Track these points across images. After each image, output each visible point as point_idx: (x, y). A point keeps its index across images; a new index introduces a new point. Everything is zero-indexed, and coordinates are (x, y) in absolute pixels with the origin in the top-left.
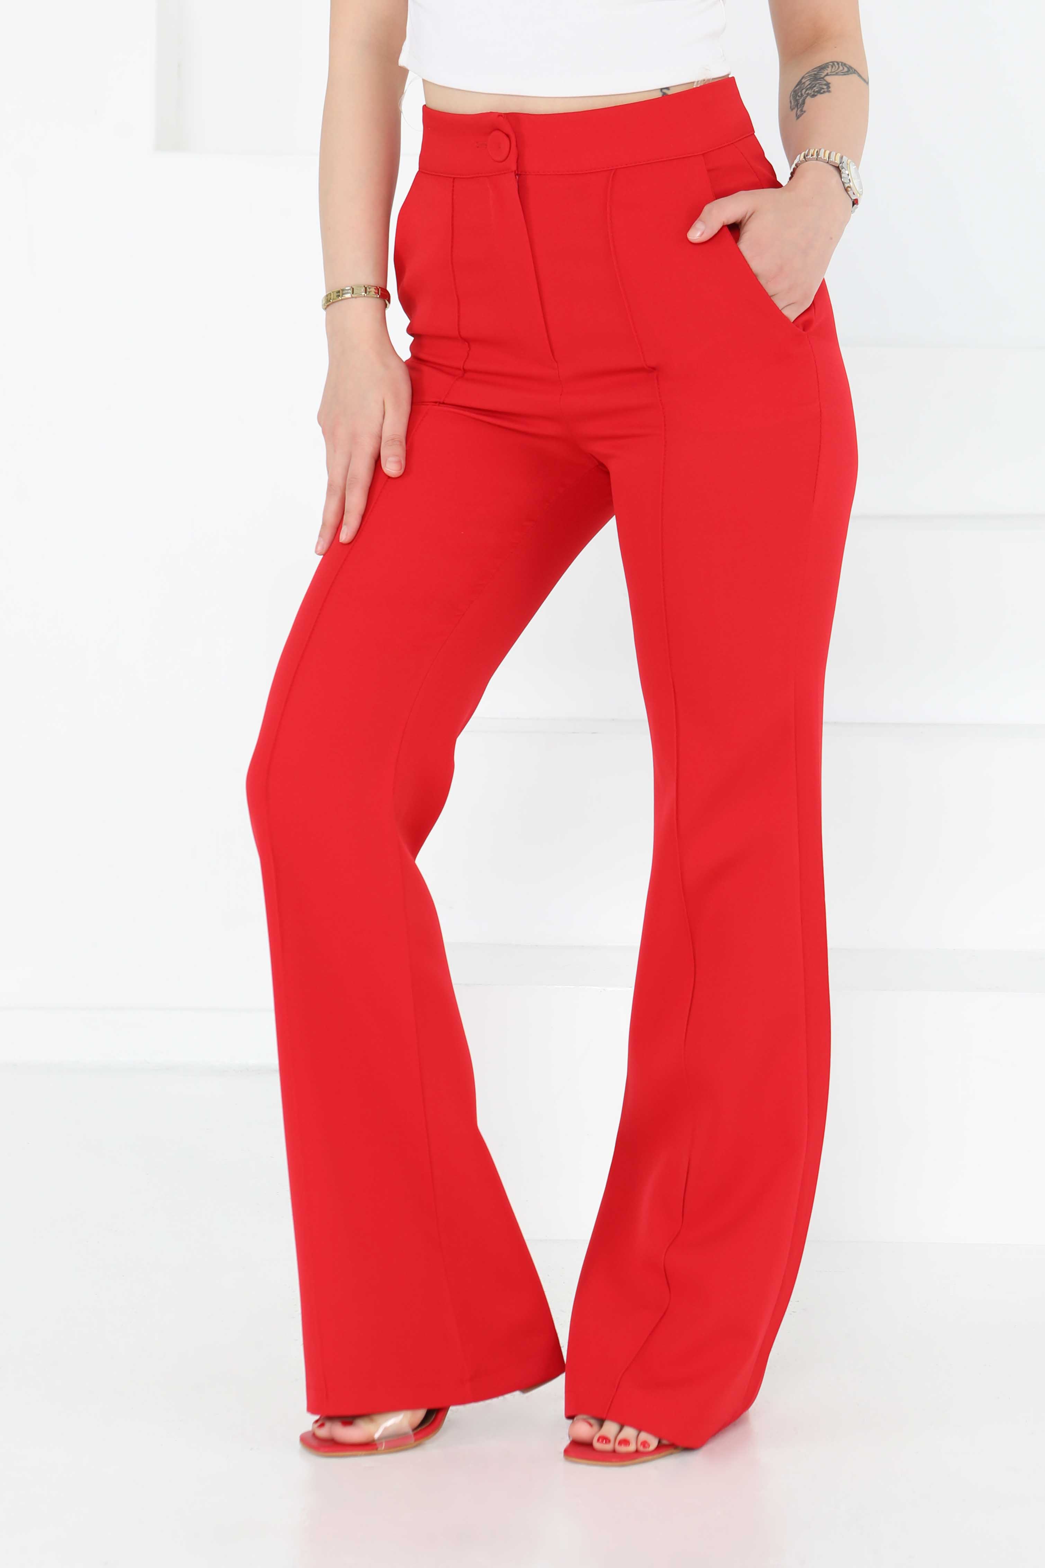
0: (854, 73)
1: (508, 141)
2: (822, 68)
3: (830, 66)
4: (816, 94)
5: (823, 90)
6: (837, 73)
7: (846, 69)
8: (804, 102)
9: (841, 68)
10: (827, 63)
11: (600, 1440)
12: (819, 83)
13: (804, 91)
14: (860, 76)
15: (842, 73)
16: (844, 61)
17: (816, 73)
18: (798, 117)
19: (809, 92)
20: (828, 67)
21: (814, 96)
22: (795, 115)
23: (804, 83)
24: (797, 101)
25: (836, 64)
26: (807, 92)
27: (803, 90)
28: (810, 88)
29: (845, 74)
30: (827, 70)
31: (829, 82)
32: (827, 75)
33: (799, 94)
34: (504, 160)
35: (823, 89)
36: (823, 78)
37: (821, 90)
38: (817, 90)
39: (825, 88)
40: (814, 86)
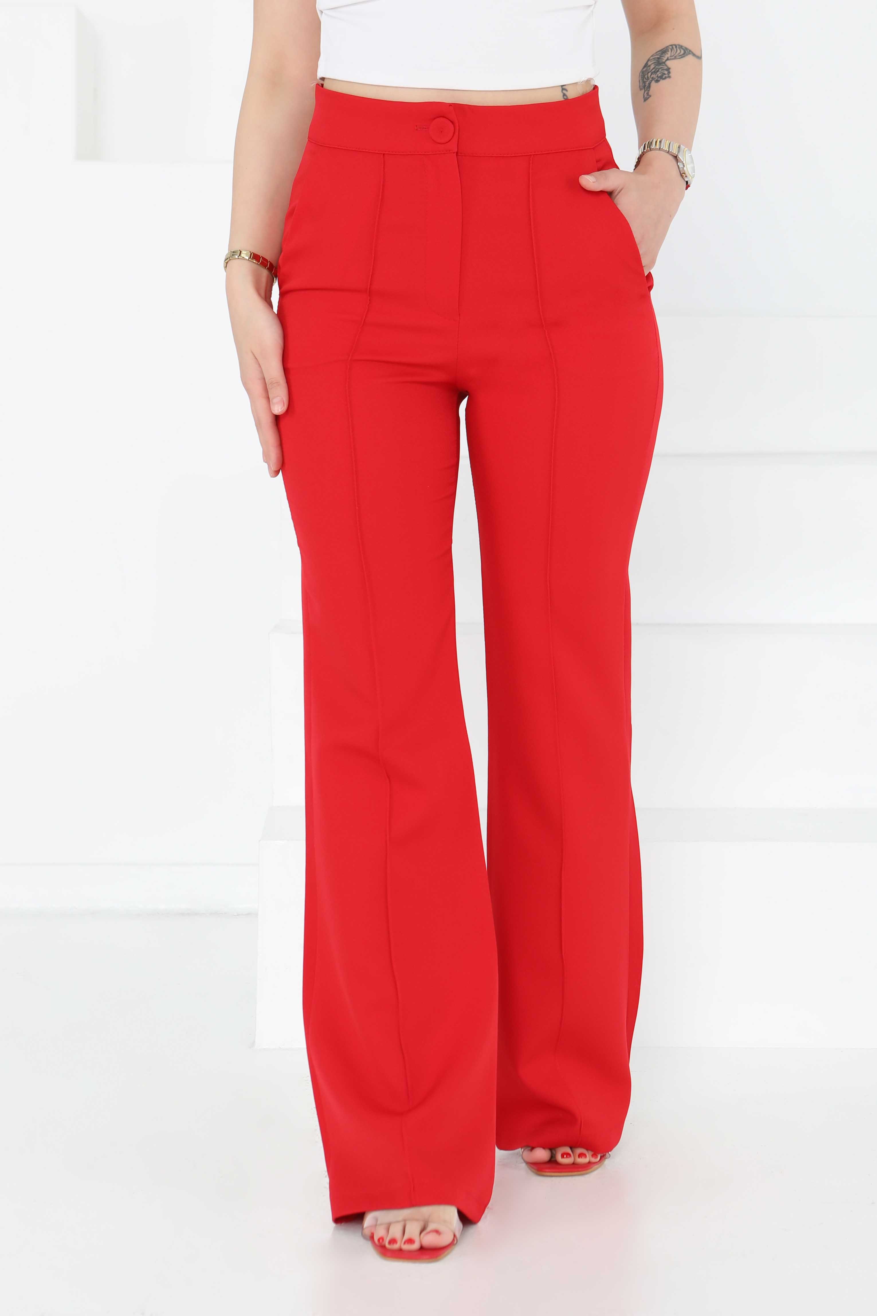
0: (689, 54)
1: (453, 126)
2: (664, 51)
3: (670, 50)
4: (659, 79)
5: (665, 76)
6: (675, 57)
7: (682, 52)
8: (649, 87)
9: (679, 51)
10: (667, 47)
12: (661, 68)
13: (650, 74)
14: (694, 55)
15: (680, 56)
16: (681, 44)
17: (658, 56)
18: (645, 100)
19: (653, 76)
20: (668, 51)
21: (657, 81)
22: (643, 97)
23: (650, 66)
24: (644, 82)
25: (674, 47)
26: (652, 76)
27: (649, 72)
28: (654, 72)
29: (682, 57)
30: (667, 54)
31: (669, 67)
32: (668, 59)
33: (646, 76)
34: (447, 142)
35: (665, 74)
36: (664, 63)
37: (663, 76)
38: (660, 75)
39: (666, 72)
40: (657, 70)
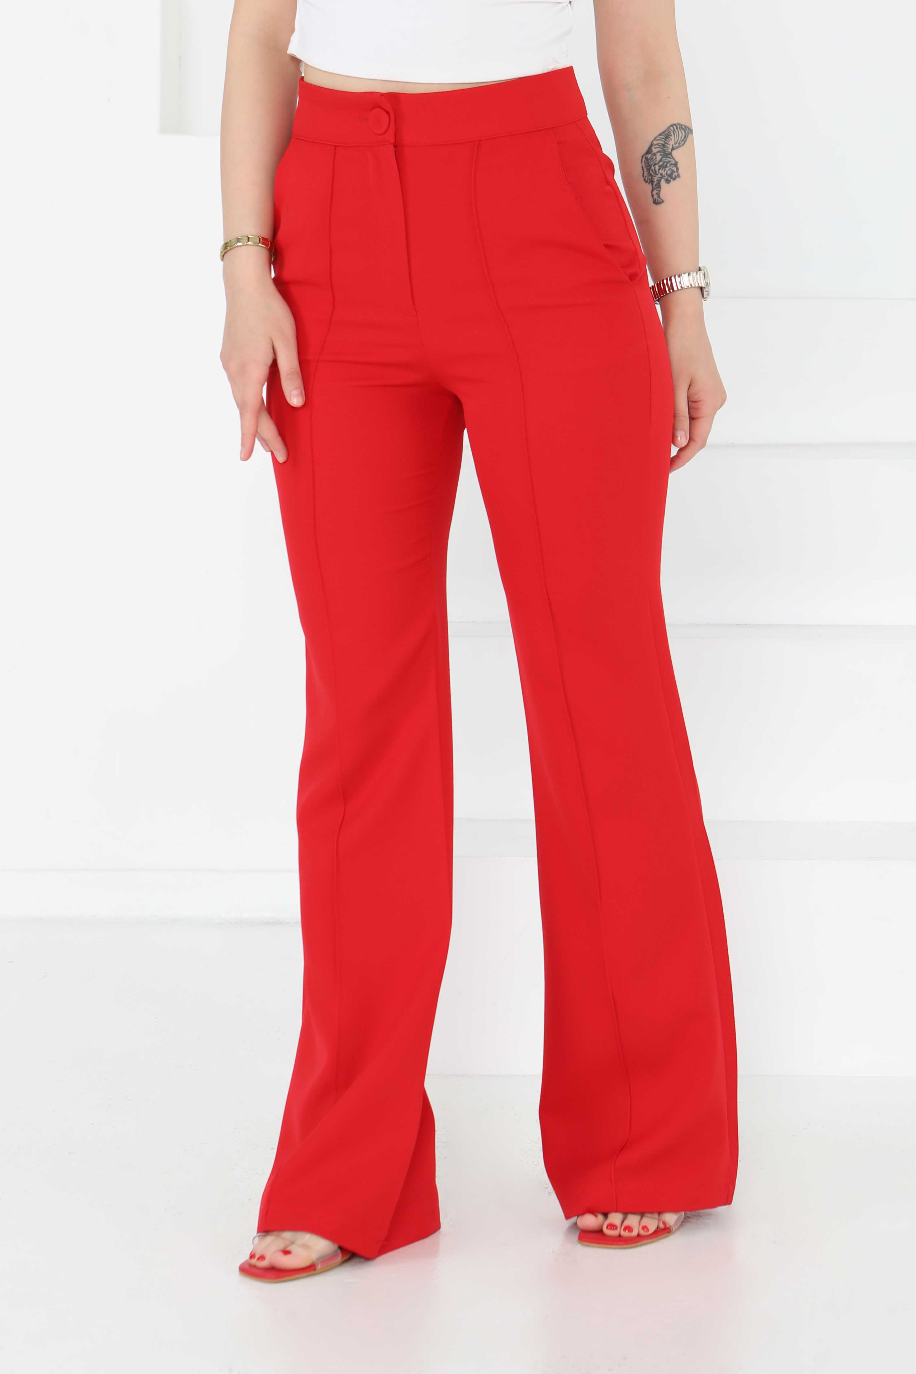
1: (388, 116)
2: (666, 134)
4: (668, 177)
5: (674, 174)
6: (678, 143)
7: (683, 134)
9: (680, 133)
10: (668, 127)
11: (609, 1228)
12: (668, 160)
13: (656, 166)
15: (682, 140)
16: (680, 121)
17: (661, 140)
20: (671, 135)
21: (668, 181)
23: (655, 154)
24: (651, 176)
25: (675, 127)
26: (660, 171)
28: (662, 165)
29: (685, 142)
30: (671, 139)
31: (676, 160)
32: (673, 149)
33: (652, 168)
34: (384, 133)
38: (669, 172)
39: (675, 169)
40: (665, 164)
